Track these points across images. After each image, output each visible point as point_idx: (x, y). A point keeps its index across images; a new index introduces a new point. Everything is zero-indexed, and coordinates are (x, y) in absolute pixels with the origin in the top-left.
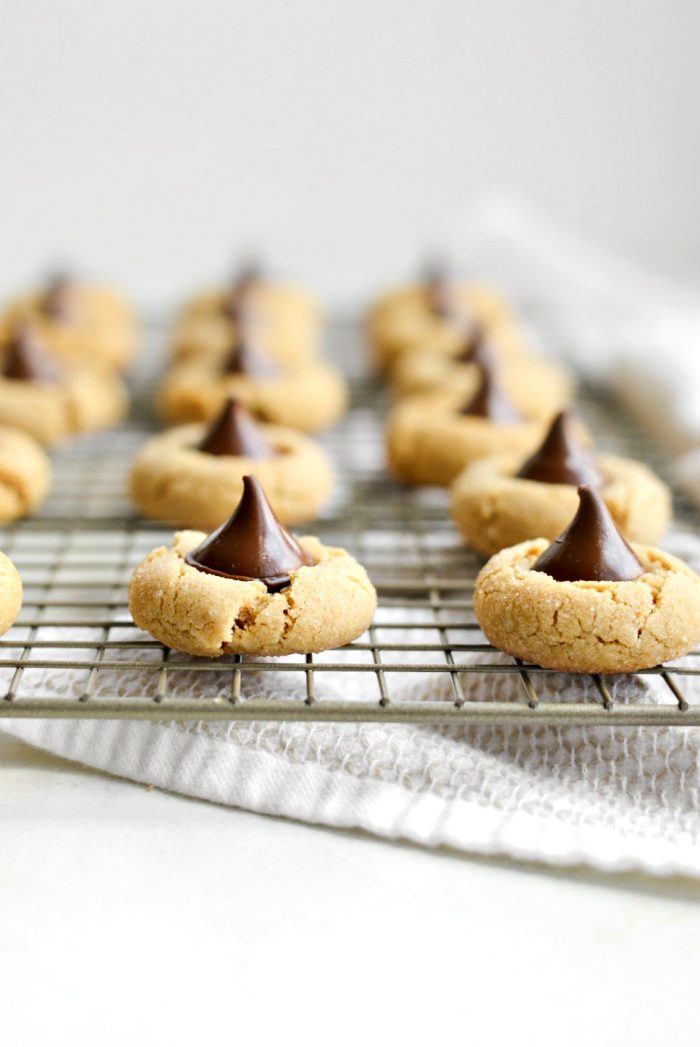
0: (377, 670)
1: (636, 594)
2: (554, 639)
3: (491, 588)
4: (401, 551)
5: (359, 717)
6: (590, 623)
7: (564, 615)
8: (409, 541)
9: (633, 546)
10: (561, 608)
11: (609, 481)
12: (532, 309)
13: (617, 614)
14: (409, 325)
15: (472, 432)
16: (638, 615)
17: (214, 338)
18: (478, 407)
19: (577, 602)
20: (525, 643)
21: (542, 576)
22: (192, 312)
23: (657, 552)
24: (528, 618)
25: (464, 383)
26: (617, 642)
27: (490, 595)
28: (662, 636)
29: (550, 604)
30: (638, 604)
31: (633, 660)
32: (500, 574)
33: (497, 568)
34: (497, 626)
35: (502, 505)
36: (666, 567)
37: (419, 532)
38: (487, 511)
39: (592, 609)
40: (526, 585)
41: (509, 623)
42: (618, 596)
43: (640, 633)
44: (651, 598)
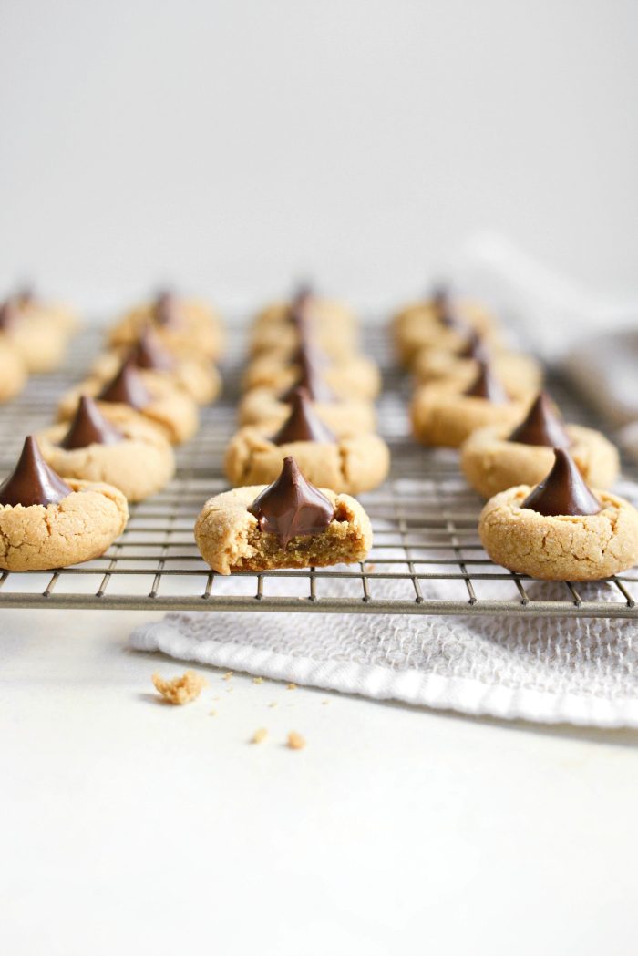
0: (413, 577)
1: (600, 525)
2: (543, 557)
3: (495, 522)
4: (423, 494)
5: (402, 611)
6: (568, 545)
7: (551, 540)
8: (429, 486)
9: (593, 491)
10: (547, 535)
11: (574, 444)
12: (511, 319)
13: (588, 539)
14: (423, 330)
15: (474, 408)
16: (602, 539)
17: (283, 339)
18: (478, 390)
19: (559, 531)
20: (522, 560)
21: (531, 512)
22: (262, 319)
23: (607, 494)
24: (523, 543)
25: (467, 373)
26: (587, 559)
27: (494, 527)
28: (618, 554)
29: (539, 533)
30: (602, 531)
31: (598, 572)
32: (499, 511)
33: (497, 507)
34: (500, 548)
35: (498, 461)
36: (616, 505)
37: (438, 480)
38: (487, 464)
39: (570, 535)
40: (521, 519)
41: (510, 547)
42: (587, 527)
43: (603, 552)
44: (611, 527)
